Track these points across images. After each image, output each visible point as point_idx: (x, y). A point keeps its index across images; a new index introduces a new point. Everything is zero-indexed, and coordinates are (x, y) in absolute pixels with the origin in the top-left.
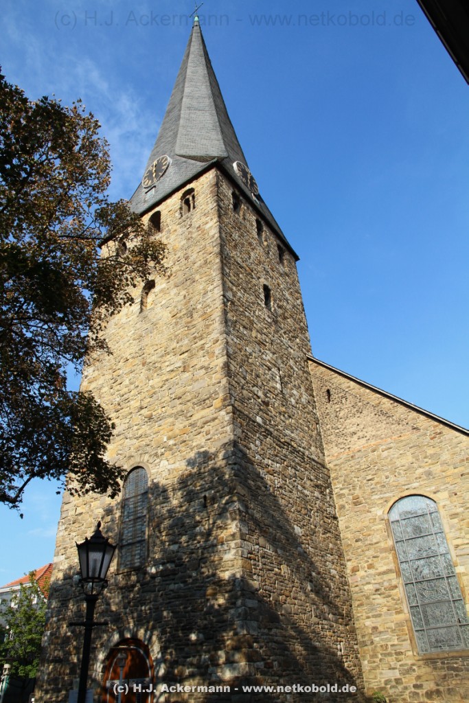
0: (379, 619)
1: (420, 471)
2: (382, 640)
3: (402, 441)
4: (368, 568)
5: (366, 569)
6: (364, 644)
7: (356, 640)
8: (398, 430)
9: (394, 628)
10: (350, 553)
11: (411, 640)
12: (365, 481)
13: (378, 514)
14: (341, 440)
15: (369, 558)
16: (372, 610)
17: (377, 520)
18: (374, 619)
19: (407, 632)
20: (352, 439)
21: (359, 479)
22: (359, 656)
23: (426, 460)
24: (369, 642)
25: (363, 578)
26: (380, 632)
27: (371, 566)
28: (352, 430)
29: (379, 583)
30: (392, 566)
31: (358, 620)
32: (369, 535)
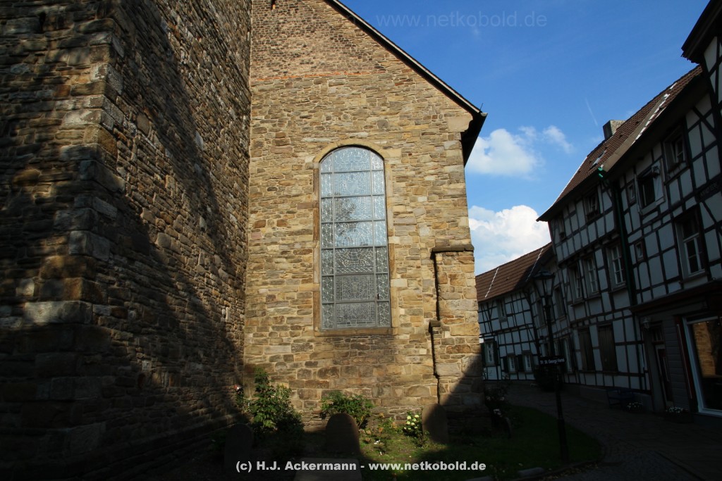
0: (279, 287)
1: (374, 119)
2: (278, 311)
3: (358, 79)
4: (278, 225)
5: (275, 225)
6: (253, 314)
7: (244, 308)
8: (356, 64)
9: (296, 298)
10: (257, 204)
11: (315, 314)
12: (298, 118)
13: (306, 161)
14: (276, 60)
15: (282, 213)
16: (273, 275)
17: (304, 169)
18: (272, 286)
19: (312, 304)
20: (293, 62)
21: (291, 113)
22: (243, 327)
23: (383, 108)
24: (260, 312)
25: (268, 236)
26: (278, 302)
27: (281, 223)
28: (294, 51)
29: (288, 245)
30: (310, 226)
31: (250, 286)
32: (289, 185)
